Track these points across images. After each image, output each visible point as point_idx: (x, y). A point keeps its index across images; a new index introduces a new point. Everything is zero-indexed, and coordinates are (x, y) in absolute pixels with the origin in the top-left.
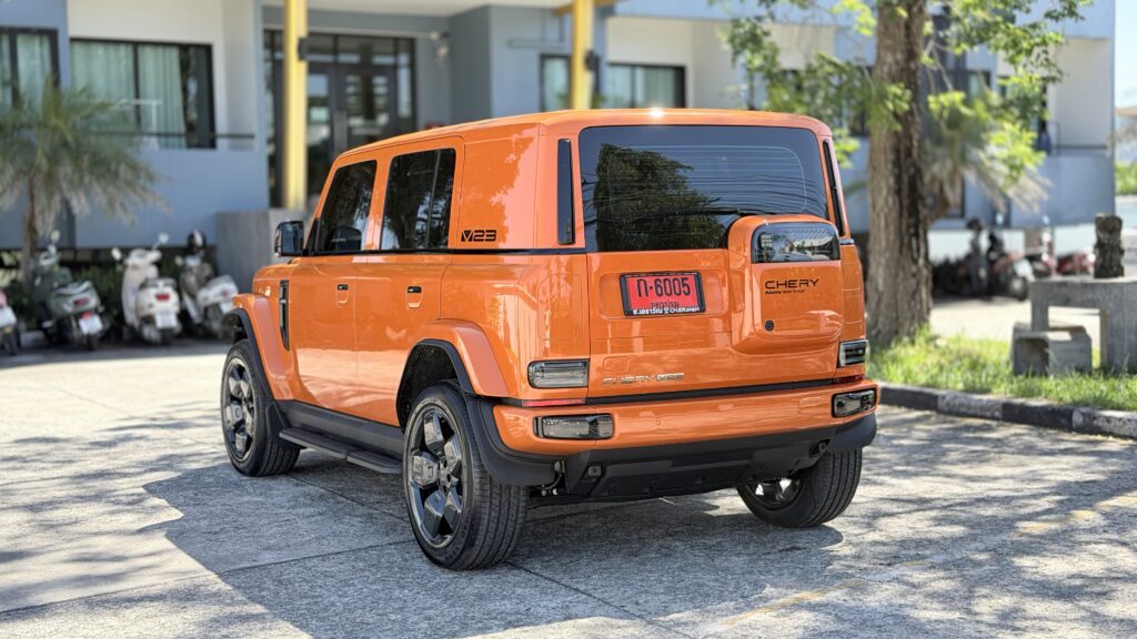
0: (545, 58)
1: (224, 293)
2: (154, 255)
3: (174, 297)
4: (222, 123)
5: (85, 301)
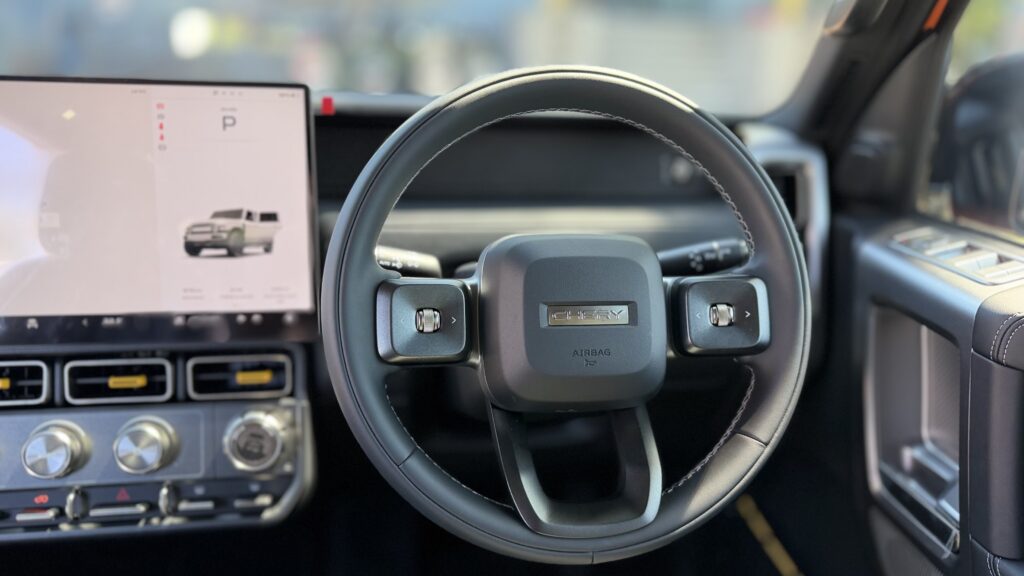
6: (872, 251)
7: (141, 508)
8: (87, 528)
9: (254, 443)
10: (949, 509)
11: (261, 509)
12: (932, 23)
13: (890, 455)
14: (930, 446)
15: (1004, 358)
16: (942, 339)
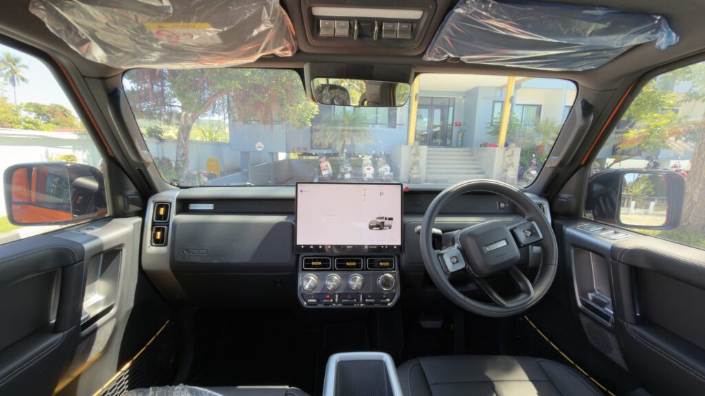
0: (494, 102)
1: (386, 169)
2: (371, 157)
3: (372, 169)
4: (398, 122)
5: (347, 169)
6: (569, 230)
7: (355, 300)
8: (340, 305)
9: (386, 282)
10: (609, 311)
11: (387, 303)
12: (583, 163)
13: (584, 295)
14: (597, 292)
15: (622, 261)
16: (598, 257)
